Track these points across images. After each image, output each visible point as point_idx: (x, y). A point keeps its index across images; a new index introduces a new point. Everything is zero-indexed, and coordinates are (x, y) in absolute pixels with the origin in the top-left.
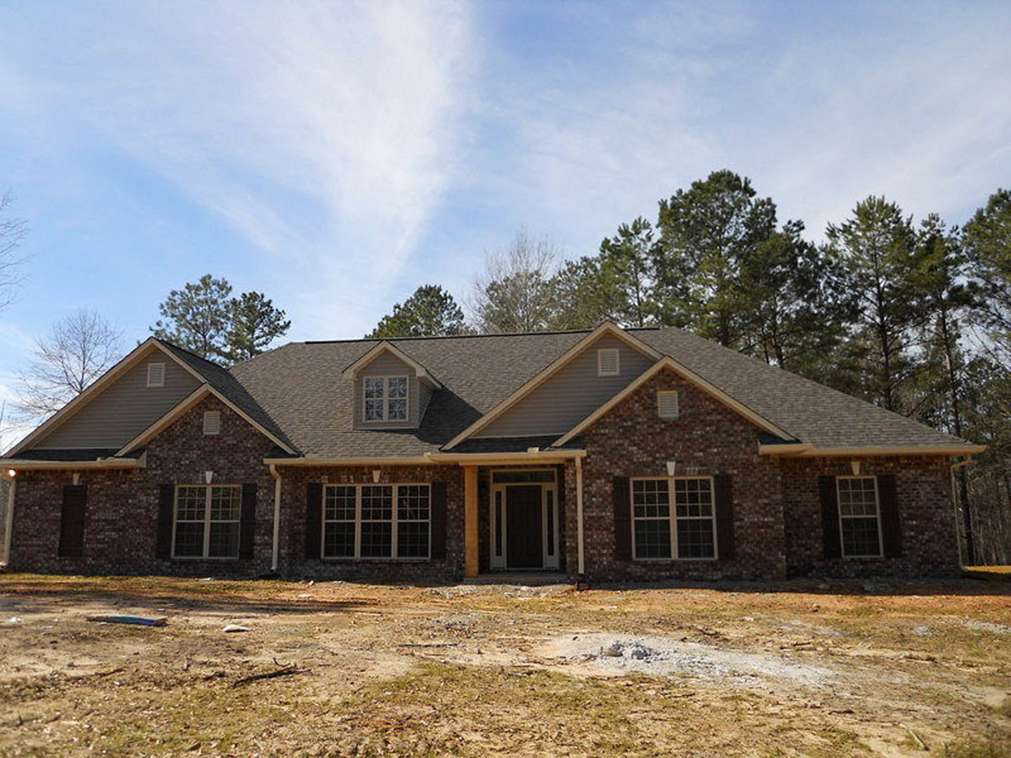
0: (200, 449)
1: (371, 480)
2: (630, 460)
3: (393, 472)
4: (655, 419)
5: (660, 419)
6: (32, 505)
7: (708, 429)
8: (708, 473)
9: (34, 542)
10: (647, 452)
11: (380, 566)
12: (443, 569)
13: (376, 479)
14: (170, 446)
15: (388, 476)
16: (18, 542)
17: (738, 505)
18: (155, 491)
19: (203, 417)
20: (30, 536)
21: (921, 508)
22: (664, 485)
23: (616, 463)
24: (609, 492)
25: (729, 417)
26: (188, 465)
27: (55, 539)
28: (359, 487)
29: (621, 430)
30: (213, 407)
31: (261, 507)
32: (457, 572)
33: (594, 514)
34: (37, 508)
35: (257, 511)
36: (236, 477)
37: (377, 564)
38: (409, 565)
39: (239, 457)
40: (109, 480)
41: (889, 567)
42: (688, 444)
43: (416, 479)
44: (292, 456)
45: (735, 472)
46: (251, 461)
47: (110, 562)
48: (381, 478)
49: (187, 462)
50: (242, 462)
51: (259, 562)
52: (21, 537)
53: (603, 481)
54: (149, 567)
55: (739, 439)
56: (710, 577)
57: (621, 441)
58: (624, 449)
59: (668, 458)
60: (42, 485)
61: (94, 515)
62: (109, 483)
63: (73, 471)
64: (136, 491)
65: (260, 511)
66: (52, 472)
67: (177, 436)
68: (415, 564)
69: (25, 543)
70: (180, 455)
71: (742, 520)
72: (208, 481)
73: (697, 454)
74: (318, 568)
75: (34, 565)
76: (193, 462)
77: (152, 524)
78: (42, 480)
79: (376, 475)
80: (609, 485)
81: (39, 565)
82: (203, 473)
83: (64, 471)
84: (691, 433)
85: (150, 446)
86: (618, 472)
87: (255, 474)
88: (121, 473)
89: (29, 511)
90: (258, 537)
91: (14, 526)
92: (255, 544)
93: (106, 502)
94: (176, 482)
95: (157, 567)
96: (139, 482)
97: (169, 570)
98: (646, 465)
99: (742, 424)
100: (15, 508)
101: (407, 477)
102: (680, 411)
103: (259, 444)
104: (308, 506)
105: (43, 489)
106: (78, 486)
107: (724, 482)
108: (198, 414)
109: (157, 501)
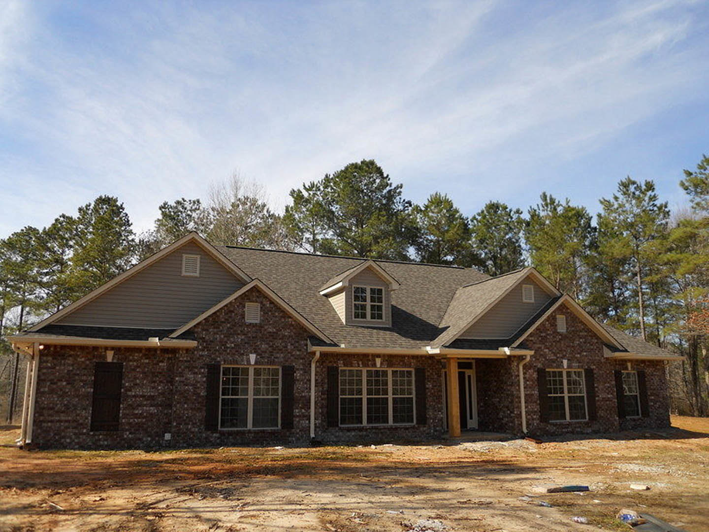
0: (244, 335)
1: (374, 365)
2: (545, 358)
3: (390, 359)
4: (556, 333)
5: (558, 333)
6: (59, 380)
7: (581, 340)
8: (582, 367)
9: (63, 418)
10: (553, 353)
11: (382, 431)
12: (424, 431)
13: (378, 365)
14: (215, 330)
15: (386, 362)
16: (42, 418)
17: (597, 387)
18: (202, 370)
19: (244, 307)
20: (57, 412)
21: (654, 389)
22: (561, 374)
23: (538, 359)
24: (536, 378)
25: (590, 334)
26: (232, 348)
27: (86, 415)
28: (364, 371)
29: (540, 339)
30: (254, 299)
31: (298, 386)
32: (434, 433)
33: (529, 392)
34: (64, 383)
35: (295, 388)
36: (276, 360)
37: (381, 429)
38: (402, 430)
39: (278, 343)
40: (146, 359)
41: (644, 423)
42: (573, 349)
43: (405, 365)
44: (330, 345)
45: (594, 367)
46: (289, 347)
47: (149, 436)
48: (381, 364)
49: (233, 345)
50: (281, 347)
51: (298, 431)
52: (45, 412)
53: (532, 371)
54: (198, 439)
55: (595, 347)
56: (586, 431)
57: (540, 346)
58: (541, 350)
59: (564, 357)
60: (70, 361)
61: (130, 391)
62: (147, 361)
63: (106, 348)
64: (183, 370)
65: (298, 388)
66: (82, 348)
67: (222, 322)
68: (407, 429)
69: (50, 418)
70: (226, 339)
71: (598, 396)
72: (253, 362)
73: (576, 356)
74: (337, 434)
75: (63, 440)
76: (238, 345)
77: (200, 400)
78: (70, 356)
79: (378, 361)
80: (535, 373)
81: (68, 440)
82: (248, 355)
83: (95, 348)
84: (573, 343)
85: (196, 330)
86: (539, 365)
87: (292, 358)
88: (158, 352)
89: (54, 386)
90: (297, 411)
91: (36, 402)
92: (294, 416)
93: (144, 379)
94: (223, 363)
95: (206, 438)
96: (186, 361)
97: (218, 441)
98: (553, 361)
99: (596, 339)
100: (38, 383)
101: (399, 364)
102: (567, 328)
103: (295, 334)
104: (328, 384)
105: (73, 365)
106: (112, 363)
107: (589, 373)
108: (240, 304)
109: (205, 379)
